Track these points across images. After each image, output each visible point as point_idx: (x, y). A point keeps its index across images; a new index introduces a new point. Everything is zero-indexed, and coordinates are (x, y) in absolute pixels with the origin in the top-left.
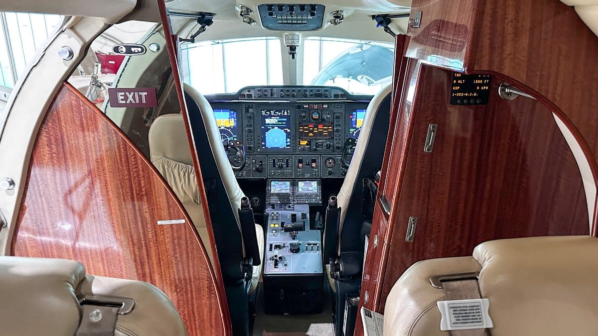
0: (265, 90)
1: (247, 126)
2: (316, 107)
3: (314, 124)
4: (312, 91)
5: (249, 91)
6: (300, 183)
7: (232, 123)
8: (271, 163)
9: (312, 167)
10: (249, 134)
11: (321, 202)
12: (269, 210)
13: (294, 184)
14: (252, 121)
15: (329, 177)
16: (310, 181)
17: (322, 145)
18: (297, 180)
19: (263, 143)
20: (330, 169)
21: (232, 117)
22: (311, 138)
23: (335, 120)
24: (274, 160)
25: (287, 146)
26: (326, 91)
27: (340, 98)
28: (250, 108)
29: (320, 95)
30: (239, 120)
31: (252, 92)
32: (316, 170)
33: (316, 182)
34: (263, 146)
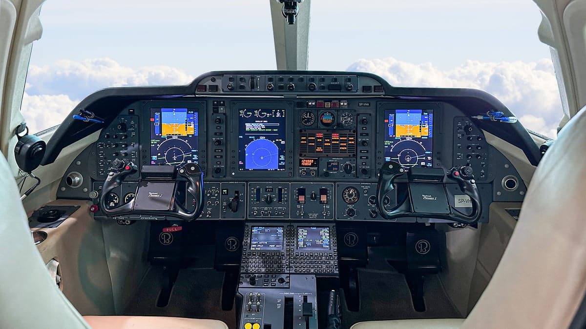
0: (241, 79)
1: (216, 134)
2: (328, 105)
3: (325, 131)
4: (323, 80)
5: (213, 80)
6: (300, 230)
7: (191, 130)
8: (253, 194)
9: (321, 202)
10: (218, 147)
11: (336, 272)
12: (244, 289)
13: (291, 234)
14: (223, 126)
15: (348, 219)
16: (317, 227)
17: (337, 166)
18: (295, 225)
19: (241, 163)
20: (351, 207)
21: (191, 120)
22: (319, 155)
23: (360, 126)
24: (258, 190)
25: (280, 167)
26: (349, 80)
27: (373, 93)
28: (221, 105)
29: (338, 88)
30: (202, 125)
31: (219, 82)
32: (328, 207)
33: (326, 230)
34: (241, 166)
